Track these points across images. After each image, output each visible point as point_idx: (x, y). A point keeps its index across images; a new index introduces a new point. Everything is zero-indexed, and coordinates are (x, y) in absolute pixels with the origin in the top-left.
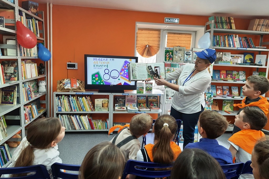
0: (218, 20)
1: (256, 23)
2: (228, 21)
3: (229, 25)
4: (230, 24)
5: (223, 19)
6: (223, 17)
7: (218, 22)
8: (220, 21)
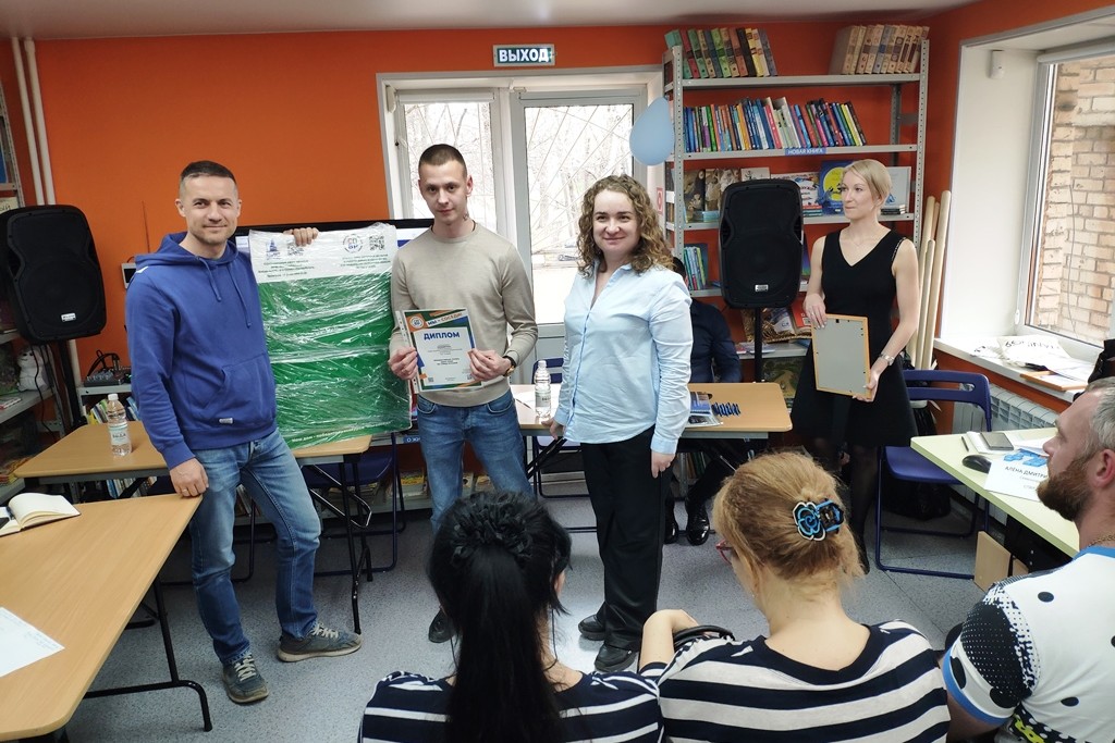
0: (698, 44)
1: (855, 41)
2: (736, 44)
3: (741, 60)
4: (748, 57)
5: (717, 40)
6: (715, 32)
7: (700, 51)
8: (703, 49)
